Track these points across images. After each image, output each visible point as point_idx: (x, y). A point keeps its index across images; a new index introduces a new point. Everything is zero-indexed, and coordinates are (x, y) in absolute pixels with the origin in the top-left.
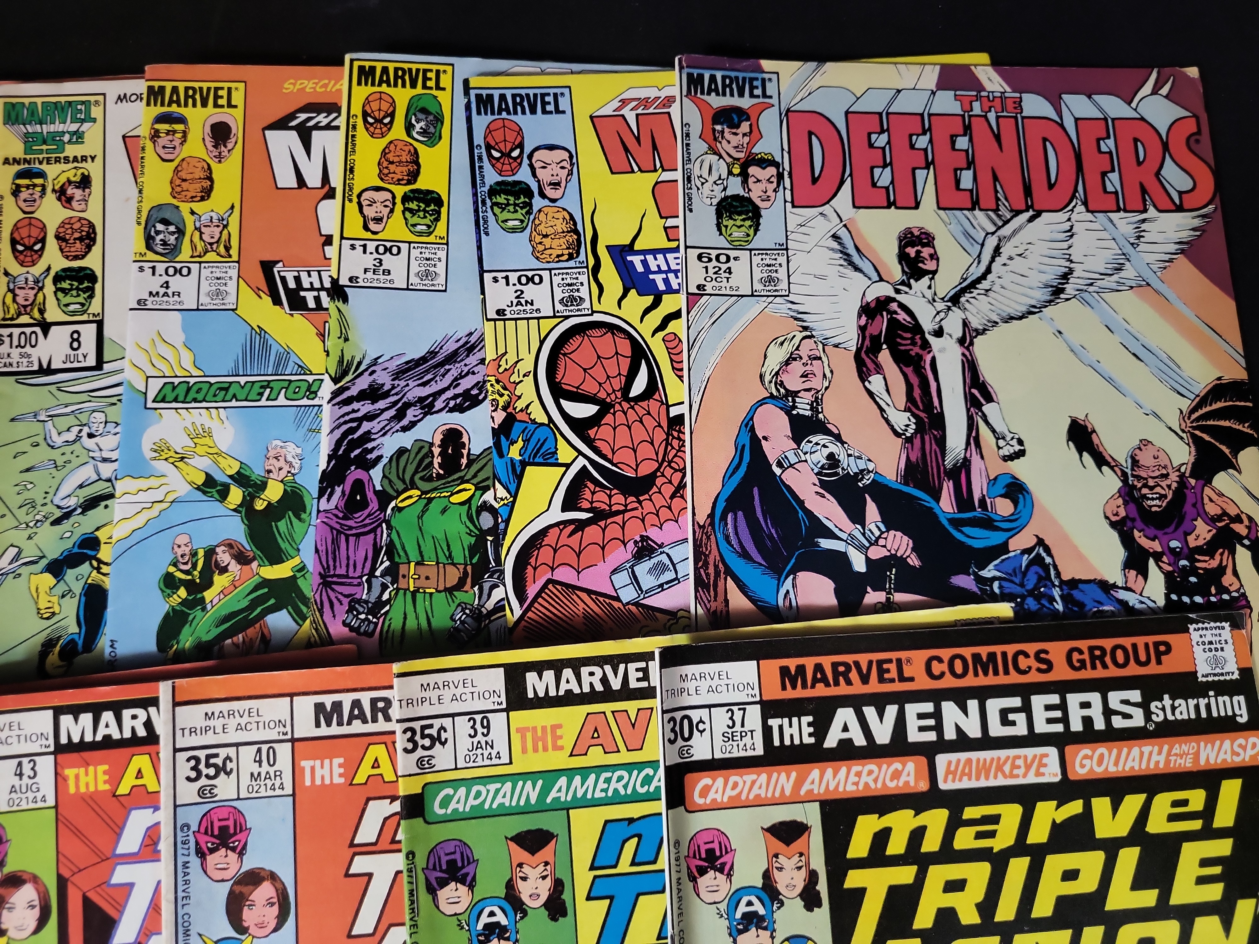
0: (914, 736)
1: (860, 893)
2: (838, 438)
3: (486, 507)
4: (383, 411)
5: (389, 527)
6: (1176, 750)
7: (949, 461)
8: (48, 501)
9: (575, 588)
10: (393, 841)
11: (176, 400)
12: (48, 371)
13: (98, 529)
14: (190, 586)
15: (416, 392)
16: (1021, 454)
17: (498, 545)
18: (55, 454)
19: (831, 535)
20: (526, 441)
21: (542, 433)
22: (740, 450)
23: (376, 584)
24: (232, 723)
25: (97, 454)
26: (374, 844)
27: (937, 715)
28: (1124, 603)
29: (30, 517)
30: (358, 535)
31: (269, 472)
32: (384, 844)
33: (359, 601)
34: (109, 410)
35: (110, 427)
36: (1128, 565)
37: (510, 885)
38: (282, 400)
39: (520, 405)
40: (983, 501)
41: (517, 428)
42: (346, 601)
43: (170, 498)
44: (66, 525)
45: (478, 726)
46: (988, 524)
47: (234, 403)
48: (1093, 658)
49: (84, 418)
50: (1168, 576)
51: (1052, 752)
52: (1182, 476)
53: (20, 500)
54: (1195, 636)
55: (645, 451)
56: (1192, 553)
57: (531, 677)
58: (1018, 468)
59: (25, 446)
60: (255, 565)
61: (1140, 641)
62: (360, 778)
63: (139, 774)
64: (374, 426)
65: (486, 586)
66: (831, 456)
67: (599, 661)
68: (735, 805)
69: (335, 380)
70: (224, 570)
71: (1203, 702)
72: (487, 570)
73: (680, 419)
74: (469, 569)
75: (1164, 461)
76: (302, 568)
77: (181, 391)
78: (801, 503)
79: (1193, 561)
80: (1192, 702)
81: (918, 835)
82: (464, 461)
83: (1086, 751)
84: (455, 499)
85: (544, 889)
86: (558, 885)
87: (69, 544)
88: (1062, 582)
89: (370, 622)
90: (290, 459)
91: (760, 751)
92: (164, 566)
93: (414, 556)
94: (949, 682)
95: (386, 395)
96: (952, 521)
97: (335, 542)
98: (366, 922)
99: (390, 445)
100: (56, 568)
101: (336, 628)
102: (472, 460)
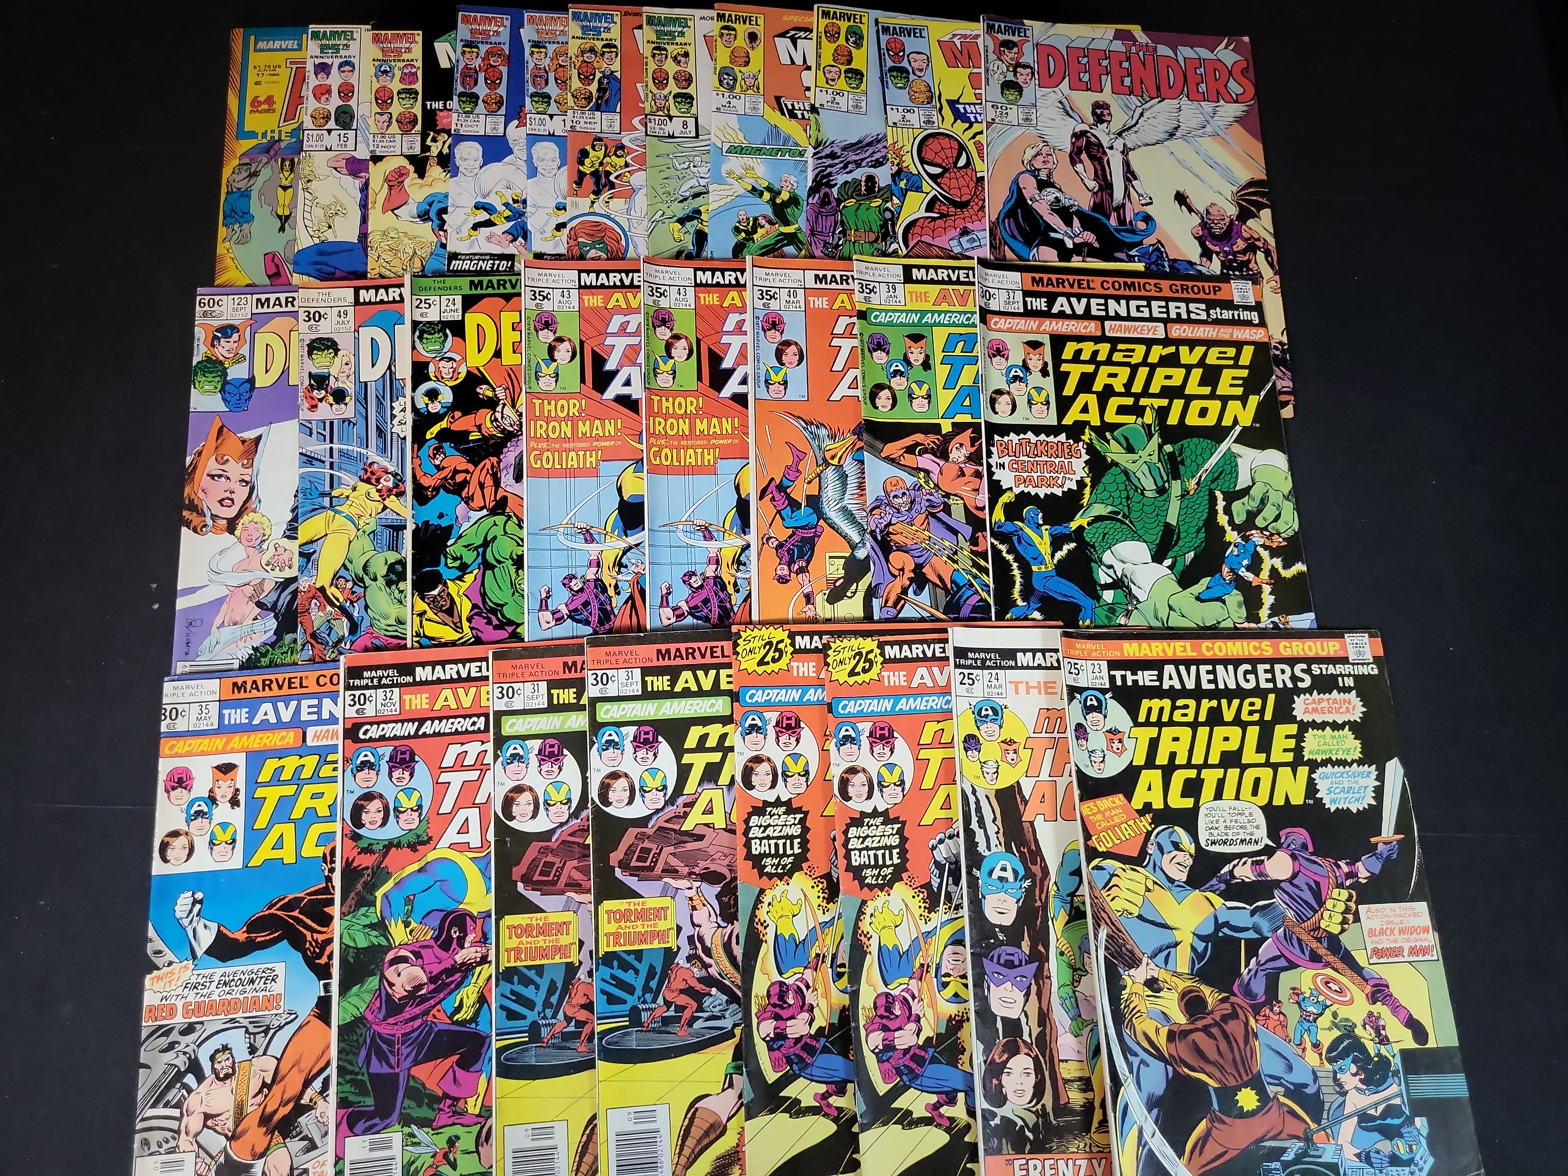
0: (1094, 312)
1: (1067, 374)
2: (1060, 190)
3: (887, 209)
4: (837, 164)
5: (842, 214)
6: (1222, 330)
7: (1115, 204)
8: (676, 192)
9: (931, 245)
10: (849, 334)
11: (736, 153)
12: (673, 137)
13: (700, 206)
14: (746, 232)
15: (852, 157)
16: (1151, 203)
17: (894, 225)
18: (678, 173)
19: (1056, 231)
20: (908, 181)
21: (915, 178)
22: (1012, 192)
23: (837, 237)
24: (778, 278)
25: (698, 175)
26: (842, 334)
27: (1106, 304)
28: (1200, 271)
30: (827, 216)
31: (782, 187)
32: (847, 334)
33: (828, 243)
34: (703, 156)
35: (703, 164)
36: (1202, 256)
37: (905, 355)
38: (787, 157)
39: (904, 165)
40: (1131, 222)
41: (903, 174)
42: (822, 242)
45: (891, 288)
46: (1133, 232)
47: (764, 156)
48: (1182, 289)
49: (691, 159)
50: (1222, 262)
51: (1161, 325)
52: (1232, 220)
53: (663, 191)
54: (1234, 286)
55: (965, 190)
56: (1235, 254)
57: (915, 271)
58: (1148, 209)
59: (664, 168)
60: (777, 226)
61: (1206, 285)
62: (835, 307)
63: (733, 299)
64: (833, 170)
66: (1056, 198)
67: (947, 268)
68: (1010, 330)
69: (815, 148)
70: (763, 227)
71: (1236, 313)
72: (887, 236)
73: (982, 178)
74: (880, 235)
75: (1222, 213)
76: (798, 229)
77: (739, 149)
78: (1041, 217)
79: (1235, 256)
80: (1231, 312)
81: (1095, 353)
82: (876, 189)
83: (1177, 326)
84: (873, 205)
85: (921, 358)
86: (927, 357)
87: (687, 211)
88: (1169, 260)
89: (832, 252)
90: (791, 182)
91: (1022, 310)
92: (734, 223)
93: (853, 227)
94: (1112, 292)
95: (839, 157)
96: (1116, 230)
97: (817, 217)
98: (839, 366)
99: (841, 179)
100: (682, 221)
101: (818, 253)
102: (880, 190)
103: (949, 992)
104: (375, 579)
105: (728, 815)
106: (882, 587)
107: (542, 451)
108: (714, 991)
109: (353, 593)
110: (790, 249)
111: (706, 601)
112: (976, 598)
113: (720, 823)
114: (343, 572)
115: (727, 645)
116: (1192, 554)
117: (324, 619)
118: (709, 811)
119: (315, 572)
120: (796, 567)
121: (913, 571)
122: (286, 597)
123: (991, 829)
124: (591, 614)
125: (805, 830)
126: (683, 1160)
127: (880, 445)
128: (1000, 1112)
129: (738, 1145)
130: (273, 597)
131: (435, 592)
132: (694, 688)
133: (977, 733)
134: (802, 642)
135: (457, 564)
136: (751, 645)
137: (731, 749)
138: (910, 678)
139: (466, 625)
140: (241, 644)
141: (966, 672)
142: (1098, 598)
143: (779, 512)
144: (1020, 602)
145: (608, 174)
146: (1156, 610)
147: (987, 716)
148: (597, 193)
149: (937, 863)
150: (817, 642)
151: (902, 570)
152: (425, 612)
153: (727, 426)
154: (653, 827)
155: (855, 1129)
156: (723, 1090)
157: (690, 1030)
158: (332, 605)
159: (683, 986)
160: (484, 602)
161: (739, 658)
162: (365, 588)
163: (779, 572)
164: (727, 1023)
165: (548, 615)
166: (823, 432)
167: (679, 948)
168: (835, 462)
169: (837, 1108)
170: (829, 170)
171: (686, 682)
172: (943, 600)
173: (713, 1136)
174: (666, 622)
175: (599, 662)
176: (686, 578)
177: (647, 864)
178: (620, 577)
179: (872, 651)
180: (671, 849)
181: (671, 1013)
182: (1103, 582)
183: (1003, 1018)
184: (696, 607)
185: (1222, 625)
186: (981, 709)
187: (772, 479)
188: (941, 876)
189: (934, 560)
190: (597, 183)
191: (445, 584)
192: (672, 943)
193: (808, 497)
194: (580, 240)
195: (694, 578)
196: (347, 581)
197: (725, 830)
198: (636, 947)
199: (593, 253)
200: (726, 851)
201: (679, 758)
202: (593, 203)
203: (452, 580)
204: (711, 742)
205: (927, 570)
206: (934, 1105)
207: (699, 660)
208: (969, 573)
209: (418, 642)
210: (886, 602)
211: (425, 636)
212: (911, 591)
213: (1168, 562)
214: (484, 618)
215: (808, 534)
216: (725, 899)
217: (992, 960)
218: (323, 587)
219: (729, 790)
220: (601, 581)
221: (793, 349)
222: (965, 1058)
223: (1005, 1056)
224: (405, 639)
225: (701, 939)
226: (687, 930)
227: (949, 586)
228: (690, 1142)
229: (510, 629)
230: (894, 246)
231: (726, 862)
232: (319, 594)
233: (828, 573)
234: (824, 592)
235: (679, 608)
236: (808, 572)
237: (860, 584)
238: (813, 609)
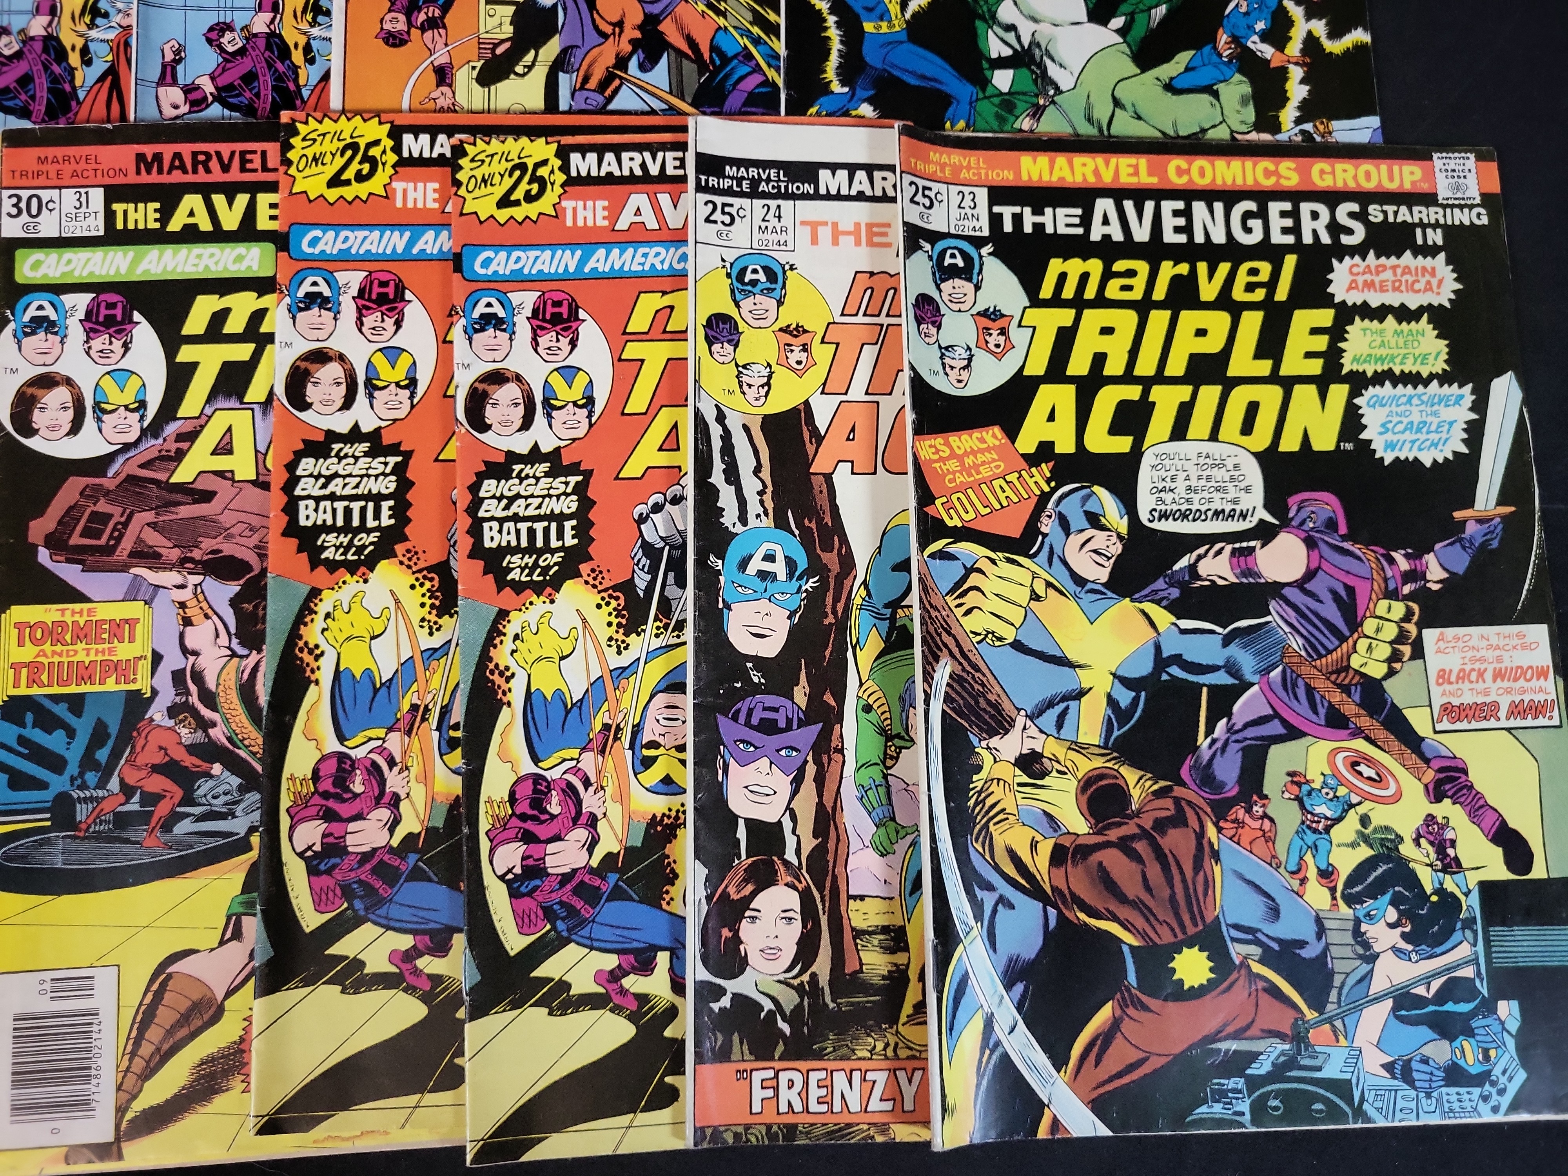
103: (653, 776)
105: (260, 456)
106: (580, 53)
108: (217, 769)
111: (250, 78)
112: (757, 79)
113: (245, 469)
115: (273, 149)
116: (1163, 9)
118: (224, 448)
120: (422, 17)
121: (640, 27)
123: (751, 485)
124: (33, 98)
125: (404, 485)
126: (138, 1064)
128: (732, 986)
129: (242, 1039)
132: (206, 225)
133: (733, 312)
134: (413, 145)
136: (316, 149)
137: (270, 338)
138: (614, 214)
141: (719, 200)
142: (984, 82)
144: (836, 87)
146: (1089, 107)
147: (754, 283)
149: (647, 548)
150: (444, 145)
151: (620, 24)
154: (117, 474)
155: (461, 1014)
156: (222, 943)
157: (167, 837)
159: (158, 758)
161: (292, 171)
163: (387, 26)
164: (238, 825)
167: (155, 692)
169: (430, 977)
171: (191, 214)
172: (692, 78)
173: (197, 1023)
175: (24, 174)
176: (213, 35)
177: (103, 541)
178: (93, 34)
179: (545, 162)
180: (150, 516)
181: (134, 806)
182: (994, 55)
183: (749, 822)
184: (230, 87)
185: (1211, 135)
186: (743, 271)
188: (653, 571)
189: (682, 9)
192: (142, 683)
195: (228, 36)
197: (255, 483)
198: (73, 689)
200: (255, 521)
201: (170, 351)
204: (235, 325)
205: (667, 28)
206: (612, 971)
207: (217, 175)
208: (748, 34)
210: (586, 79)
212: (633, 64)
213: (1118, 22)
216: (248, 607)
217: (735, 718)
219: (265, 413)
220: (57, 39)
222: (675, 891)
223: (750, 888)
225: (198, 677)
226: (173, 660)
227: (706, 56)
228: (154, 1034)
231: (254, 540)
233: (482, 30)
234: (471, 64)
235: (198, 88)
236: (445, 27)
237: (541, 51)
238: (449, 94)
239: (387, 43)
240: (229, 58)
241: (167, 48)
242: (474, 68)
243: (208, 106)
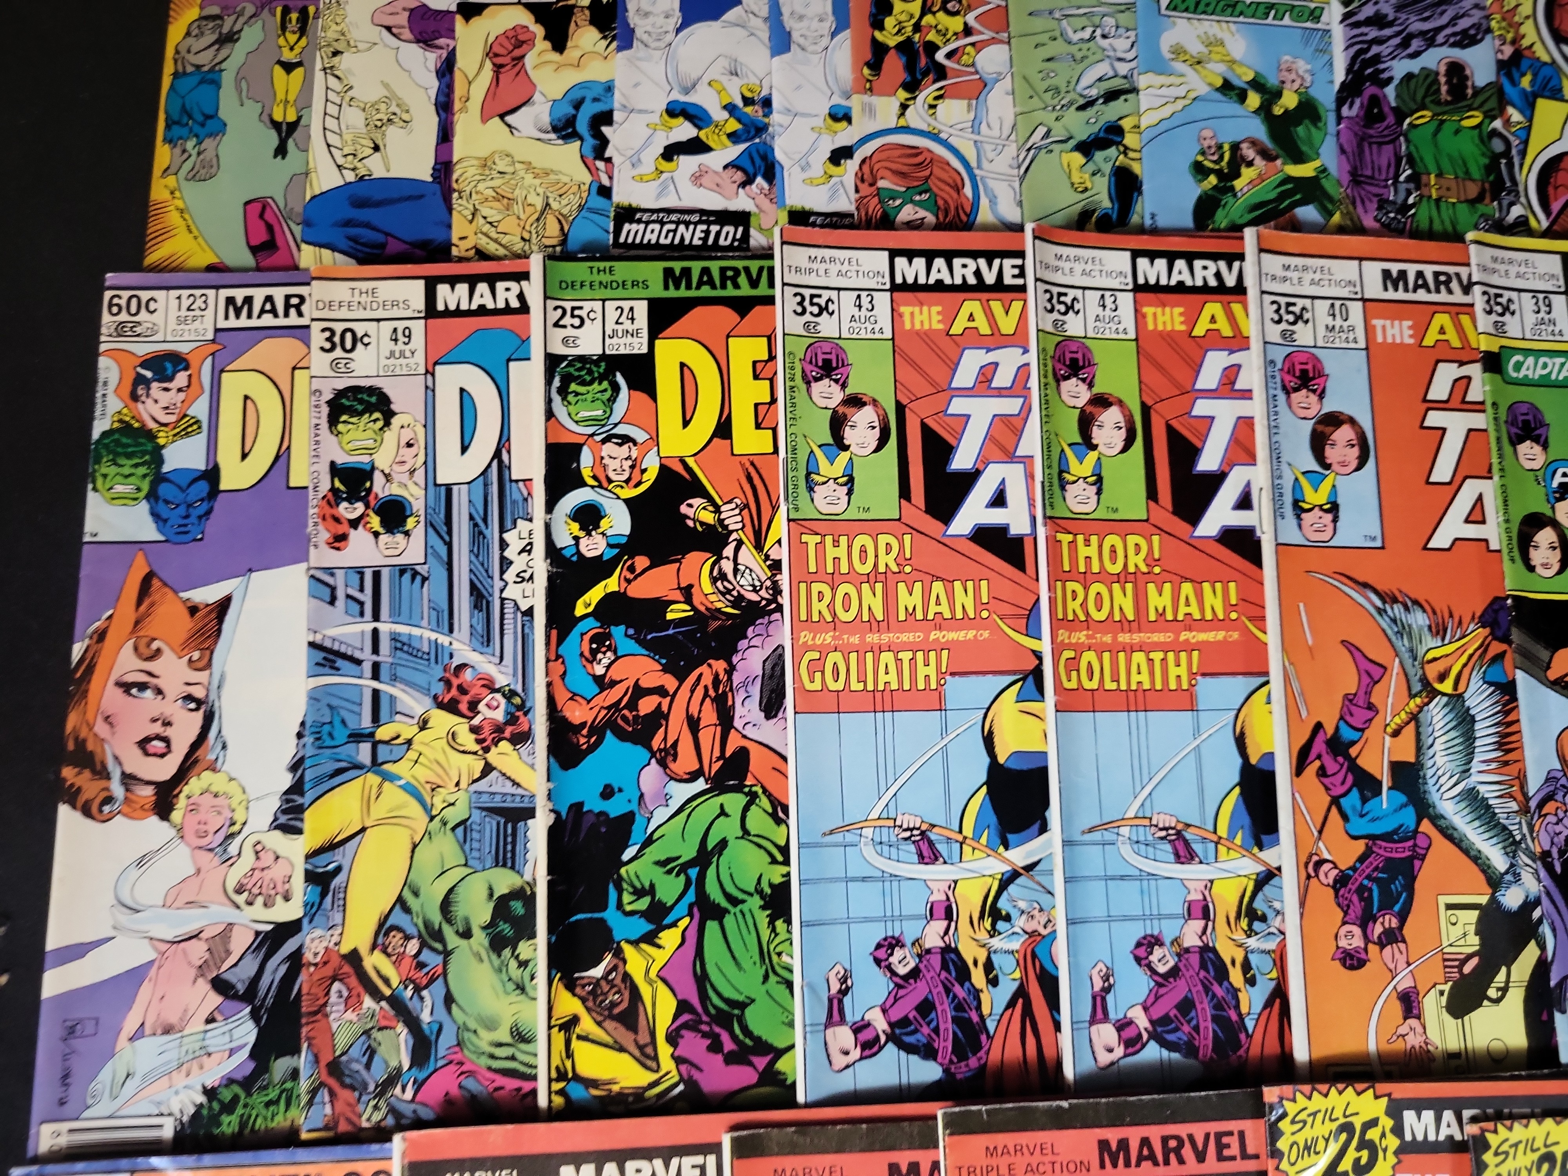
3: (1497, 133)
4: (1390, 38)
5: (1408, 141)
8: (1071, 88)
10: (1463, 401)
11: (1186, 10)
13: (1121, 119)
14: (1219, 174)
15: (1417, 26)
18: (1074, 49)
20: (1535, 75)
21: (1546, 72)
23: (1402, 187)
24: (1308, 277)
25: (1111, 53)
26: (1447, 402)
29: (1056, 101)
30: (1380, 144)
31: (1283, 82)
32: (1455, 403)
33: (1387, 201)
34: (1121, 16)
35: (1121, 31)
38: (1287, 20)
39: (1525, 43)
41: (1525, 64)
42: (1375, 199)
43: (1192, 95)
44: (1090, 112)
45: (1541, 303)
47: (1241, 19)
49: (1096, 20)
53: (1044, 85)
59: (1044, 38)
60: (1279, 162)
62: (1429, 341)
63: (1213, 319)
64: (1384, 49)
65: (1505, 203)
69: (1345, 5)
70: (1250, 164)
72: (1504, 189)
74: (1487, 186)
76: (1323, 170)
77: (1191, 3)
82: (1470, 91)
84: (1467, 123)
87: (1096, 129)
89: (1399, 222)
90: (1301, 72)
92: (1192, 154)
93: (1432, 167)
95: (1391, 24)
97: (1360, 146)
98: (1443, 472)
99: (1400, 68)
100: (1087, 148)
101: (1369, 222)
102: (1477, 92)
104: (466, 934)
107: (824, 651)
109: (421, 965)
110: (1308, 213)
111: (1186, 1006)
114: (398, 918)
115: (1255, 1130)
117: (358, 1028)
119: (337, 918)
120: (1378, 929)
122: (276, 969)
124: (936, 1030)
127: (1544, 654)
130: (250, 967)
131: (597, 972)
134: (1418, 1125)
135: (643, 904)
136: (1307, 1134)
139: (665, 1051)
140: (180, 1079)
143: (1335, 801)
145: (932, 48)
148: (912, 86)
150: (1452, 1129)
152: (575, 1020)
153: (1214, 601)
158: (377, 995)
160: (704, 997)
161: (1284, 1164)
162: (447, 954)
163: (1343, 943)
165: (843, 1036)
166: (1419, 619)
168: (1447, 687)
170: (1375, 50)
174: (1105, 1058)
175: (971, 1170)
176: (1141, 951)
178: (996, 943)
184: (1166, 1020)
187: (1319, 726)
190: (911, 67)
191: (619, 954)
193: (1397, 767)
194: (881, 184)
195: (1158, 952)
196: (407, 938)
199: (907, 213)
202: (904, 107)
203: (635, 943)
207: (1192, 1168)
209: (561, 1092)
211: (577, 1078)
214: (705, 1035)
215: (1401, 852)
218: (355, 953)
220: (956, 951)
221: (1344, 434)
224: (534, 1078)
229: (761, 1062)
230: (1516, 211)
232: (347, 969)
233: (1445, 944)
234: (1439, 987)
235: (1130, 1023)
236: (1404, 941)
237: (1514, 968)
238: (1419, 1029)
239: (1344, 965)
240: (1163, 980)
241: (1095, 972)
242: (1442, 993)
243: (1144, 1046)
